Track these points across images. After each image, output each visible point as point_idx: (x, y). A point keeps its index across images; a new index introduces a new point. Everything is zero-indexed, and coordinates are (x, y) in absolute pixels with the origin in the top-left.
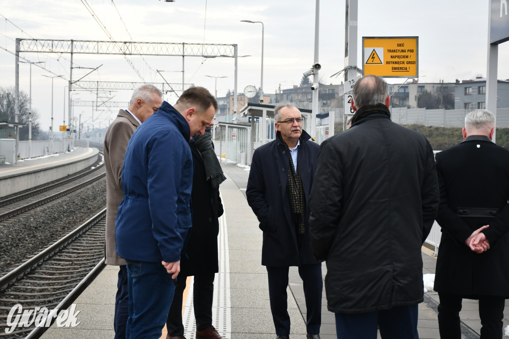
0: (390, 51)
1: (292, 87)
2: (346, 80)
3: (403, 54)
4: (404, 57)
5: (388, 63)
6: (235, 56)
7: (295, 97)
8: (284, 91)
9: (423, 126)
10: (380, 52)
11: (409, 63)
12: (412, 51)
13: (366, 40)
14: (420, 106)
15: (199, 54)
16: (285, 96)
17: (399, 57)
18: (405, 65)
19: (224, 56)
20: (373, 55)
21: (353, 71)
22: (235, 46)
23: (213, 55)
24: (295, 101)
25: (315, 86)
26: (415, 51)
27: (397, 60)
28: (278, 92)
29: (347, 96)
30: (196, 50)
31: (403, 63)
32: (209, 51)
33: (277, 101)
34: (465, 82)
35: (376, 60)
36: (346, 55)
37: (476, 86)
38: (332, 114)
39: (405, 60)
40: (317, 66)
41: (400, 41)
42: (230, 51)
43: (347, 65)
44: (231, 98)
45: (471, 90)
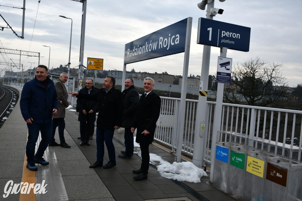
0: (95, 62)
1: (57, 68)
2: (79, 68)
3: (99, 63)
4: (99, 64)
5: (94, 66)
6: (39, 56)
7: (58, 71)
8: (54, 69)
9: (98, 83)
10: (92, 62)
11: (100, 66)
12: (101, 63)
13: (88, 59)
14: (98, 77)
15: (26, 55)
16: (54, 71)
17: (98, 64)
18: (99, 67)
19: (35, 56)
20: (90, 63)
21: (82, 66)
22: (39, 53)
23: (31, 55)
24: (58, 72)
25: (69, 69)
26: (102, 63)
27: (97, 65)
28: (52, 69)
29: (80, 73)
30: (25, 53)
31: (99, 66)
32: (30, 54)
33: (51, 72)
34: (111, 71)
35: (91, 64)
36: (80, 61)
37: (115, 72)
38: (74, 79)
39: (99, 65)
40: (69, 63)
41: (98, 60)
42: (37, 55)
43: (80, 64)
44: (35, 70)
45: (113, 73)
